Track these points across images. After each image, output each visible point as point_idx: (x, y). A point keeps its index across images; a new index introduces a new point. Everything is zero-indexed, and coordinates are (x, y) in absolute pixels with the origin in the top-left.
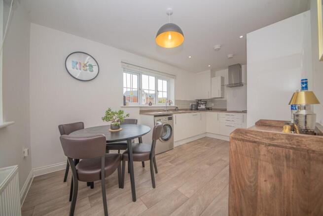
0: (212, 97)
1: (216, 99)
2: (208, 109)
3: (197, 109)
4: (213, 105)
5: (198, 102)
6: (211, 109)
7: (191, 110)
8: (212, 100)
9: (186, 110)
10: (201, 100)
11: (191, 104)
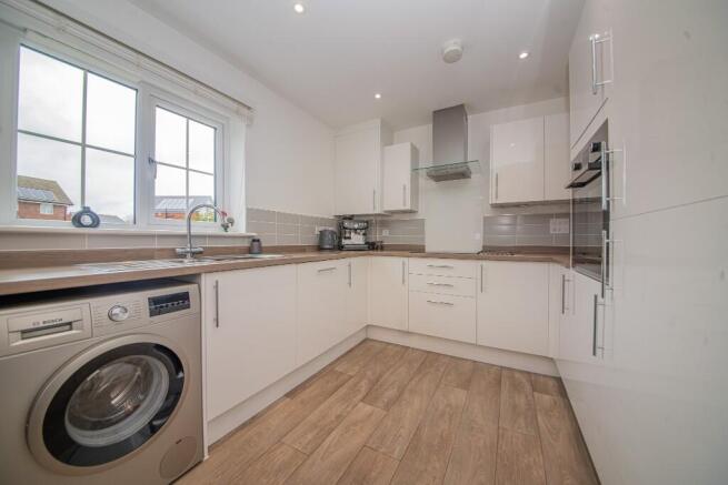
0: (387, 209)
1: (396, 217)
2: (372, 247)
3: (340, 248)
4: (386, 233)
5: (343, 224)
6: (382, 248)
7: (320, 248)
8: (385, 219)
9: (302, 249)
10: (350, 218)
11: (318, 230)
